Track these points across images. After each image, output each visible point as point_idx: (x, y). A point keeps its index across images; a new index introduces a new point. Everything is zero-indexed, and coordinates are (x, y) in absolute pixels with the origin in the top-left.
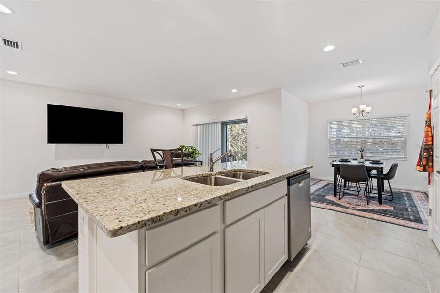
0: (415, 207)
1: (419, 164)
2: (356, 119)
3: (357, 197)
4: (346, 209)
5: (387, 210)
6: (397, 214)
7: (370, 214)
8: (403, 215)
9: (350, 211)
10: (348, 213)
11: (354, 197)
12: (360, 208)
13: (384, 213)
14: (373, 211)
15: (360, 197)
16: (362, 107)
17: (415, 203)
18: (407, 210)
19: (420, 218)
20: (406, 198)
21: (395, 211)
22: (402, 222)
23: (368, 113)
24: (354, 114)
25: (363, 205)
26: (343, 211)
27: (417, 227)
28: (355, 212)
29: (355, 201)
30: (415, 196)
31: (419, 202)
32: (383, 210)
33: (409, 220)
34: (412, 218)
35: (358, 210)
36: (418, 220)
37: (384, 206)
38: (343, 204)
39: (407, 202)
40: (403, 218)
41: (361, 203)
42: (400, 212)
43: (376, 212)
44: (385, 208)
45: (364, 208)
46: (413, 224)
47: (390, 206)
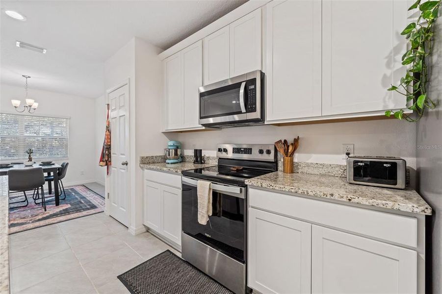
0: (84, 198)
1: (101, 160)
2: (20, 113)
3: (27, 208)
4: (25, 226)
5: (67, 209)
6: (76, 208)
7: (55, 219)
8: (81, 207)
9: (31, 226)
10: (30, 228)
11: (22, 209)
12: (40, 217)
13: (66, 212)
14: (55, 215)
15: (31, 206)
16: (29, 101)
17: (83, 195)
18: (81, 203)
19: (93, 205)
20: (73, 193)
21: (73, 207)
22: (85, 213)
23: (35, 109)
24: (16, 107)
25: (40, 212)
26: (22, 229)
27: (96, 212)
28: (37, 224)
29: (28, 212)
30: (78, 189)
31: (84, 193)
32: (64, 210)
33: (88, 209)
34: (88, 207)
35: (39, 220)
36: (93, 207)
37: (62, 206)
38: (16, 222)
39: (77, 197)
40: (83, 209)
41: (35, 212)
42: (78, 206)
43: (59, 214)
44: (64, 208)
45: (44, 216)
46: (93, 211)
47: (67, 204)
